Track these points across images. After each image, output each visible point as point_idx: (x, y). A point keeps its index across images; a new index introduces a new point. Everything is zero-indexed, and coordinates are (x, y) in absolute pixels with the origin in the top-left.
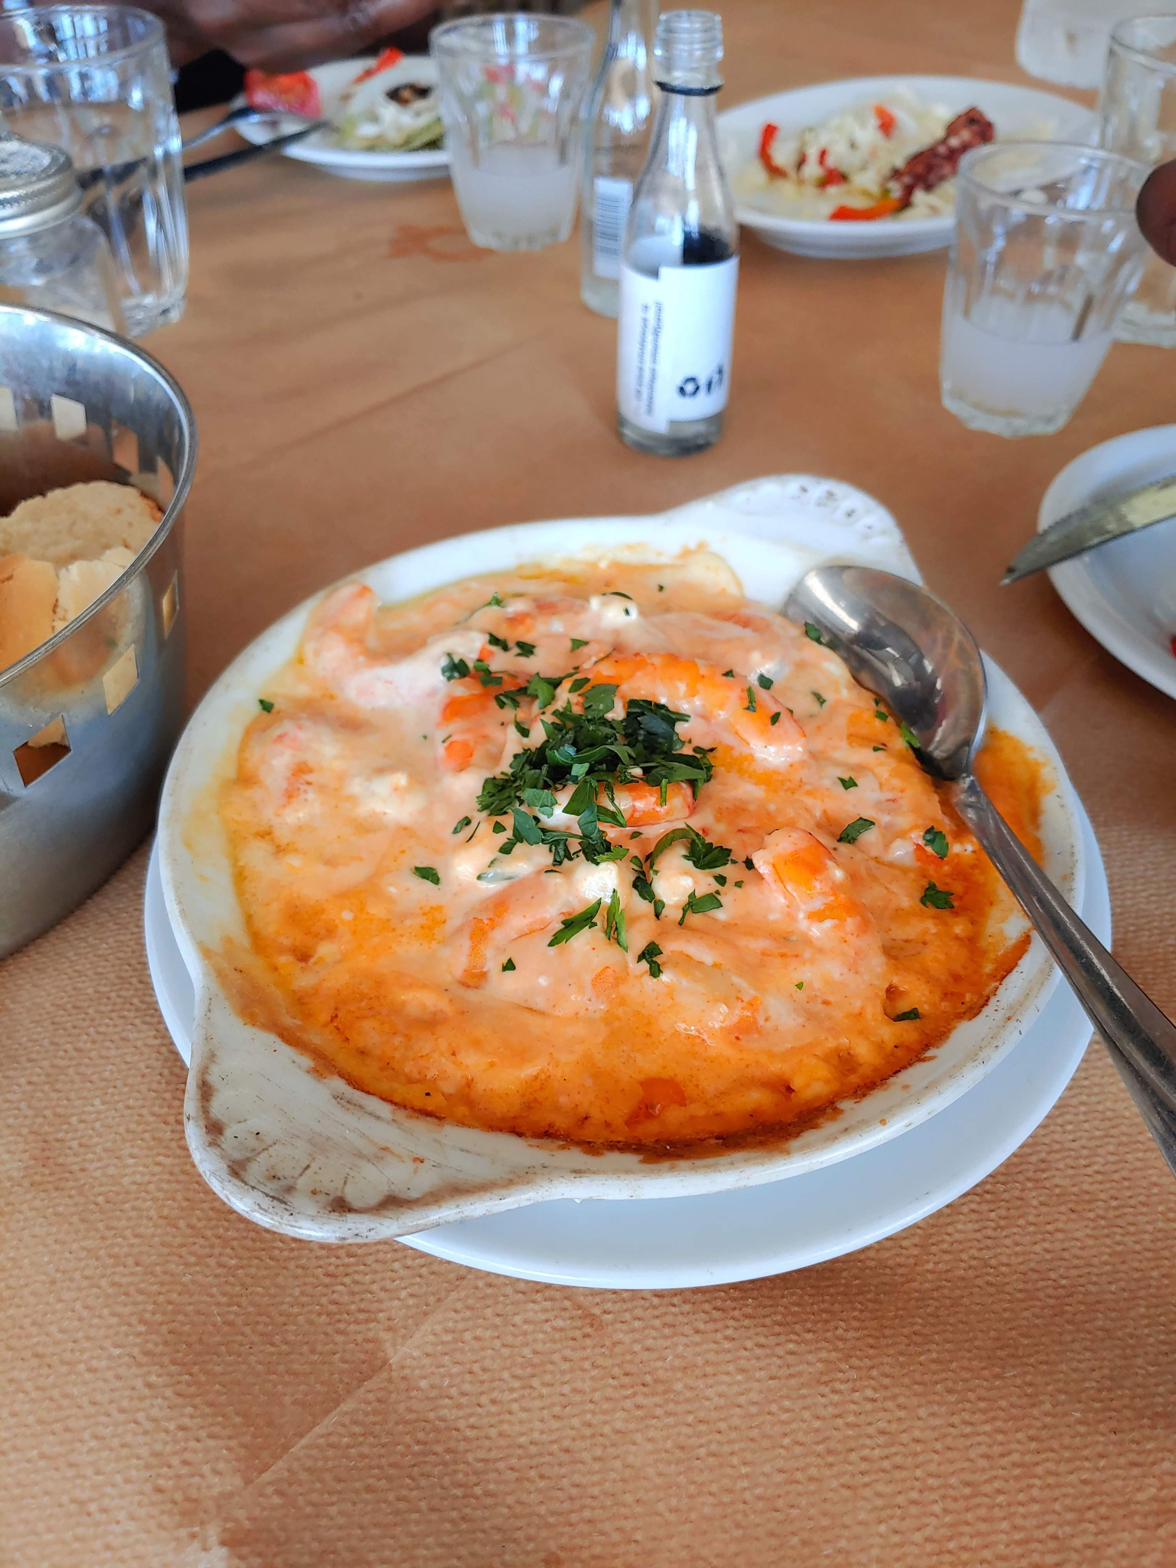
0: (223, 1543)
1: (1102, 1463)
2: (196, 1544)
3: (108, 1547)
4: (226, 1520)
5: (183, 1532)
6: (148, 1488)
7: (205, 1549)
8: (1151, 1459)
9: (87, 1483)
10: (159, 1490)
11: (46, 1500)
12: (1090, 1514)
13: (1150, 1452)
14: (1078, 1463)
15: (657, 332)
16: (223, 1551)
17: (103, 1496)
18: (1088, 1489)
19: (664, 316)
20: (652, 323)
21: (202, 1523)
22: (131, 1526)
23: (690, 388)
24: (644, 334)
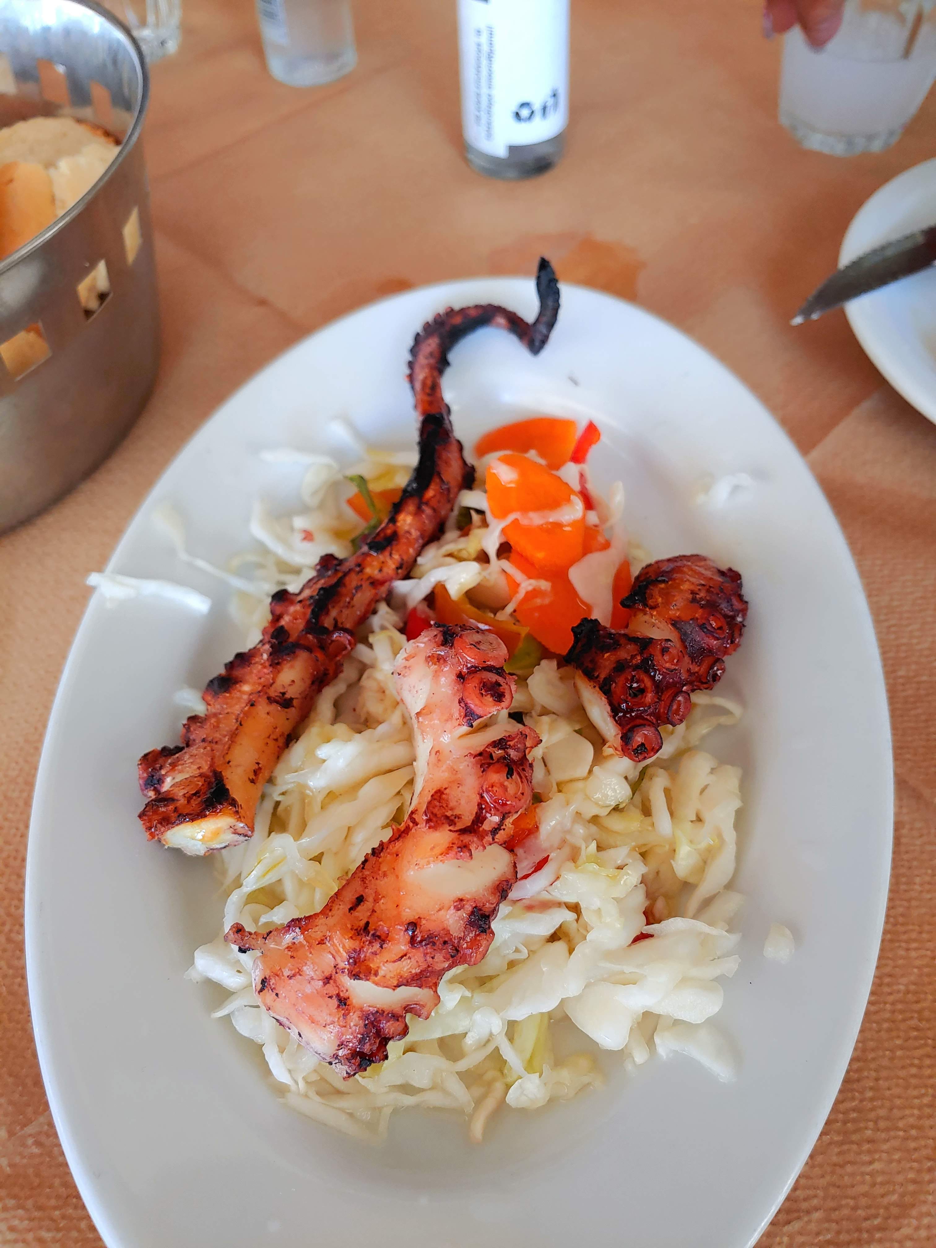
15: (490, 57)
19: (496, 40)
20: (485, 48)
23: (525, 113)
24: (478, 59)
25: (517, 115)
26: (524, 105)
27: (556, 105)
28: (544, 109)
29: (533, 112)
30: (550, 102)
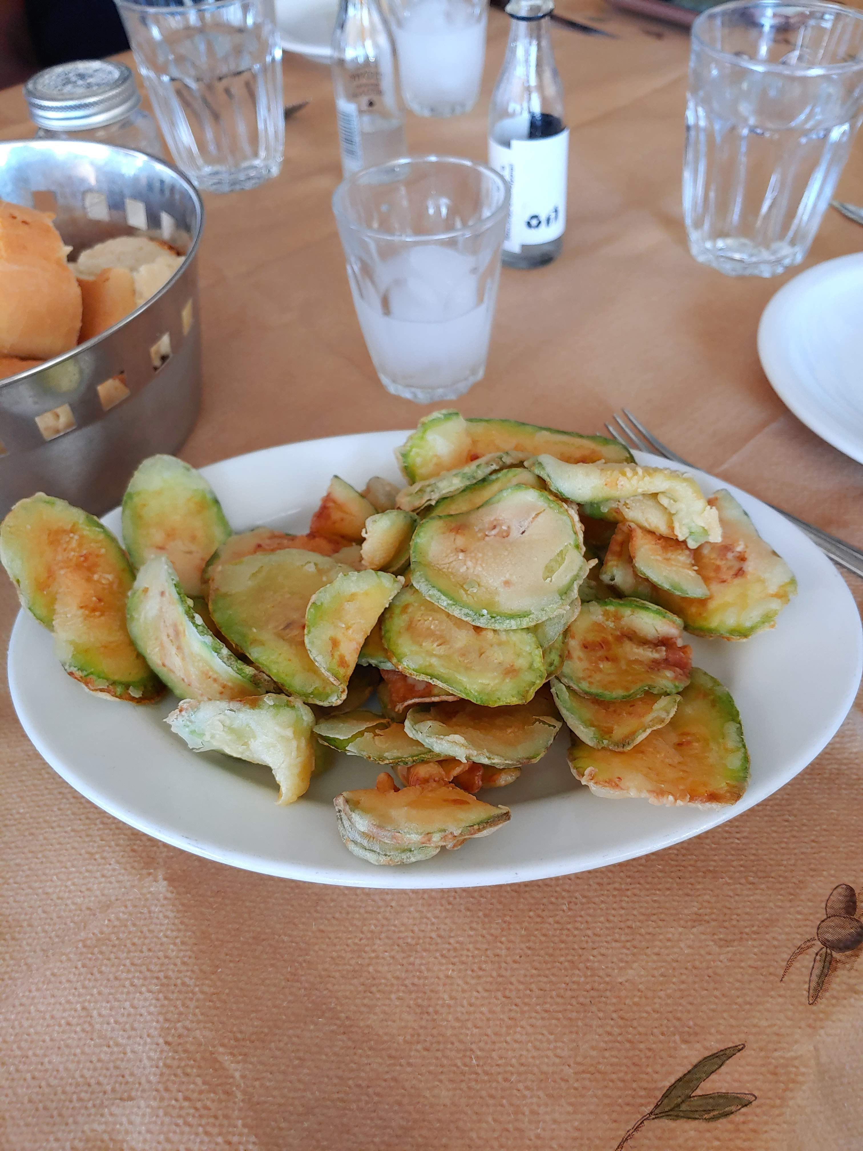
0: (165, 879)
1: (668, 892)
2: (151, 878)
3: (103, 876)
4: (168, 868)
5: (145, 872)
6: (128, 849)
7: (156, 881)
8: (698, 893)
9: (96, 845)
10: (133, 850)
11: (73, 851)
12: (654, 918)
13: (698, 890)
14: (654, 891)
16: (165, 883)
17: (104, 851)
18: (656, 905)
21: (155, 869)
22: (117, 867)
23: (534, 222)
25: (529, 224)
26: (535, 217)
27: (556, 217)
28: (548, 221)
29: (540, 222)
30: (553, 215)
